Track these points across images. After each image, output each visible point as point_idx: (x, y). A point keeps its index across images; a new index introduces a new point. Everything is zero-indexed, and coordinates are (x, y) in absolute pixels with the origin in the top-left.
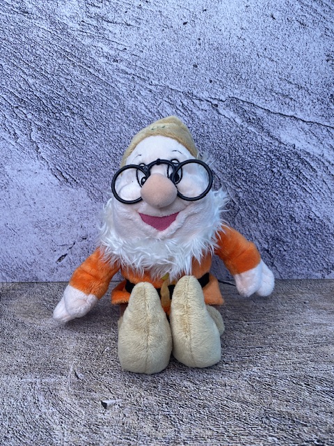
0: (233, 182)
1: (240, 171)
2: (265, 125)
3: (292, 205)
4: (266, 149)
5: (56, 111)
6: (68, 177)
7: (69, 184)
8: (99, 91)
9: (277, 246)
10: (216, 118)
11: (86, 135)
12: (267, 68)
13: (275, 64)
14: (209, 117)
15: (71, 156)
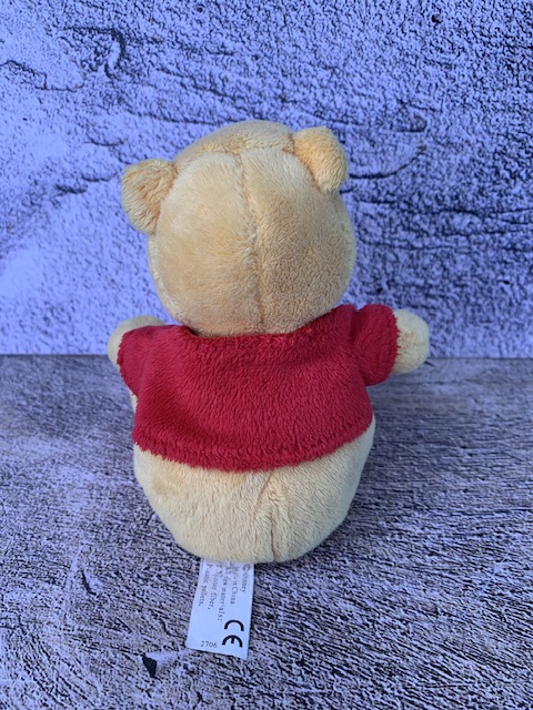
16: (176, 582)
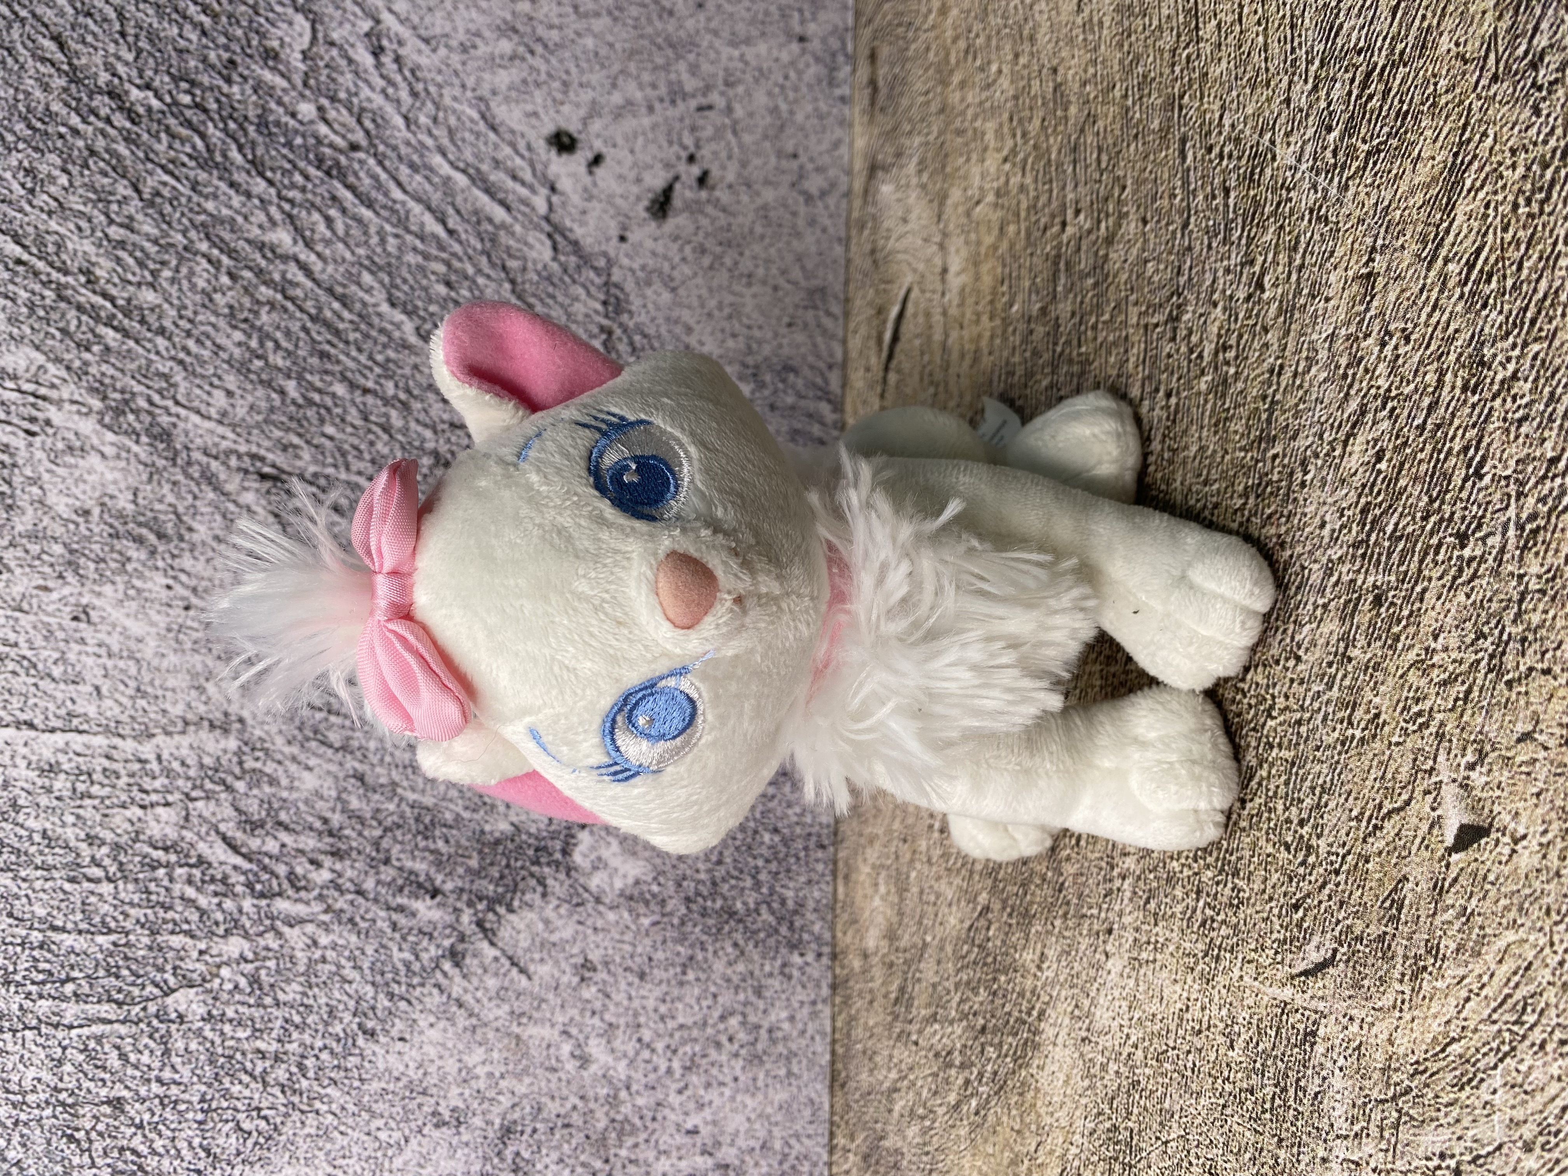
16: (1313, 789)
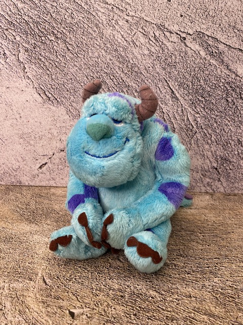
0: (194, 108)
1: (200, 98)
2: (225, 59)
3: (240, 131)
4: (223, 81)
5: (42, 35)
6: (50, 96)
7: (51, 102)
8: (81, 18)
9: (224, 165)
10: (184, 50)
11: (68, 58)
12: (232, 6)
13: (240, 3)
14: (177, 48)
15: (53, 77)
16: (83, 282)
